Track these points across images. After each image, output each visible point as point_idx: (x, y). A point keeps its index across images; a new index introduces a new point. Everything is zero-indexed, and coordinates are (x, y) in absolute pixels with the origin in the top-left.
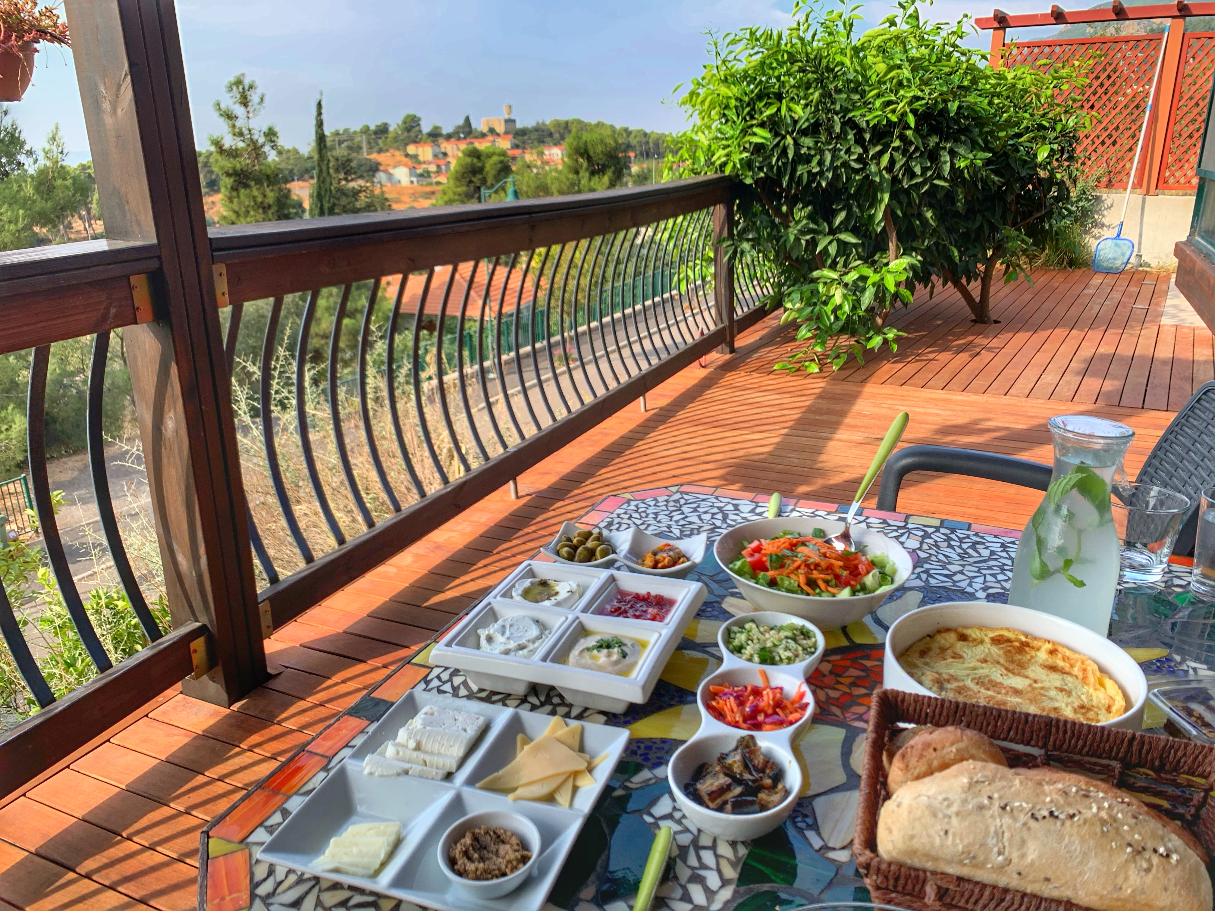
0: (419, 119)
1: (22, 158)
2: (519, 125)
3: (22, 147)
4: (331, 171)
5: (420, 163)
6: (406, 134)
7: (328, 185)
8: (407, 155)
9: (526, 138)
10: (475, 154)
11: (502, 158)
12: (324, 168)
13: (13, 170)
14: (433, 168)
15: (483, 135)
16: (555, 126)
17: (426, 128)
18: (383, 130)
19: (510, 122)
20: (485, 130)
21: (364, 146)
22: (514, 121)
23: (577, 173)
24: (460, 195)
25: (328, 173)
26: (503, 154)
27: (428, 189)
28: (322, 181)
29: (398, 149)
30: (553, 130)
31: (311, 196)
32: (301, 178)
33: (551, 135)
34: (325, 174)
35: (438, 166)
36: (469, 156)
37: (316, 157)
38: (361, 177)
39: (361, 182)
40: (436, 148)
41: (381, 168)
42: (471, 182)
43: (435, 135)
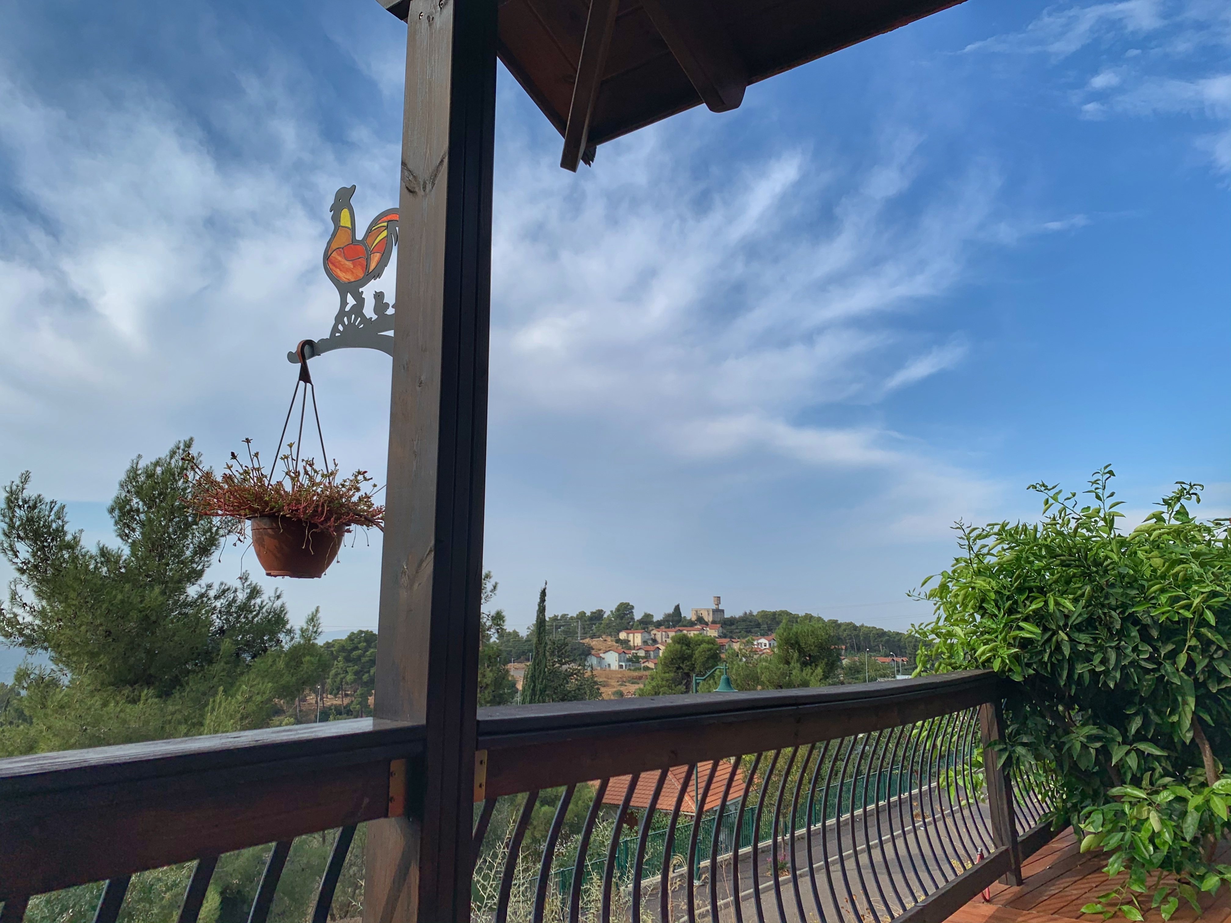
0: (633, 607)
1: (281, 636)
2: (727, 615)
3: (284, 626)
4: (547, 654)
5: (630, 648)
6: (618, 621)
7: (543, 666)
8: (618, 641)
9: (733, 627)
10: (684, 641)
11: (711, 646)
12: (541, 651)
13: (271, 646)
14: (642, 653)
15: (691, 624)
16: (762, 617)
17: (638, 615)
18: (598, 616)
19: (718, 611)
20: (694, 618)
21: (579, 631)
22: (723, 611)
23: (788, 663)
24: (667, 681)
25: (544, 655)
26: (712, 641)
27: (636, 674)
28: (537, 664)
29: (611, 635)
30: (760, 621)
31: (525, 677)
32: (518, 659)
33: (758, 625)
34: (541, 656)
35: (647, 652)
36: (679, 643)
37: (535, 640)
38: (574, 661)
39: (573, 666)
40: (646, 635)
41: (593, 652)
42: (679, 668)
43: (646, 623)
